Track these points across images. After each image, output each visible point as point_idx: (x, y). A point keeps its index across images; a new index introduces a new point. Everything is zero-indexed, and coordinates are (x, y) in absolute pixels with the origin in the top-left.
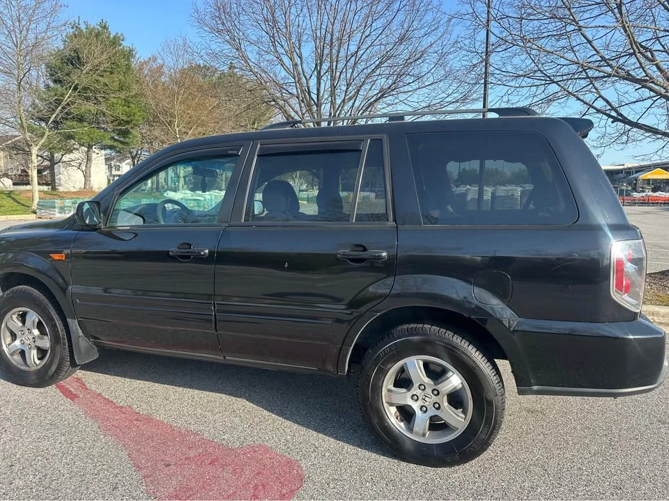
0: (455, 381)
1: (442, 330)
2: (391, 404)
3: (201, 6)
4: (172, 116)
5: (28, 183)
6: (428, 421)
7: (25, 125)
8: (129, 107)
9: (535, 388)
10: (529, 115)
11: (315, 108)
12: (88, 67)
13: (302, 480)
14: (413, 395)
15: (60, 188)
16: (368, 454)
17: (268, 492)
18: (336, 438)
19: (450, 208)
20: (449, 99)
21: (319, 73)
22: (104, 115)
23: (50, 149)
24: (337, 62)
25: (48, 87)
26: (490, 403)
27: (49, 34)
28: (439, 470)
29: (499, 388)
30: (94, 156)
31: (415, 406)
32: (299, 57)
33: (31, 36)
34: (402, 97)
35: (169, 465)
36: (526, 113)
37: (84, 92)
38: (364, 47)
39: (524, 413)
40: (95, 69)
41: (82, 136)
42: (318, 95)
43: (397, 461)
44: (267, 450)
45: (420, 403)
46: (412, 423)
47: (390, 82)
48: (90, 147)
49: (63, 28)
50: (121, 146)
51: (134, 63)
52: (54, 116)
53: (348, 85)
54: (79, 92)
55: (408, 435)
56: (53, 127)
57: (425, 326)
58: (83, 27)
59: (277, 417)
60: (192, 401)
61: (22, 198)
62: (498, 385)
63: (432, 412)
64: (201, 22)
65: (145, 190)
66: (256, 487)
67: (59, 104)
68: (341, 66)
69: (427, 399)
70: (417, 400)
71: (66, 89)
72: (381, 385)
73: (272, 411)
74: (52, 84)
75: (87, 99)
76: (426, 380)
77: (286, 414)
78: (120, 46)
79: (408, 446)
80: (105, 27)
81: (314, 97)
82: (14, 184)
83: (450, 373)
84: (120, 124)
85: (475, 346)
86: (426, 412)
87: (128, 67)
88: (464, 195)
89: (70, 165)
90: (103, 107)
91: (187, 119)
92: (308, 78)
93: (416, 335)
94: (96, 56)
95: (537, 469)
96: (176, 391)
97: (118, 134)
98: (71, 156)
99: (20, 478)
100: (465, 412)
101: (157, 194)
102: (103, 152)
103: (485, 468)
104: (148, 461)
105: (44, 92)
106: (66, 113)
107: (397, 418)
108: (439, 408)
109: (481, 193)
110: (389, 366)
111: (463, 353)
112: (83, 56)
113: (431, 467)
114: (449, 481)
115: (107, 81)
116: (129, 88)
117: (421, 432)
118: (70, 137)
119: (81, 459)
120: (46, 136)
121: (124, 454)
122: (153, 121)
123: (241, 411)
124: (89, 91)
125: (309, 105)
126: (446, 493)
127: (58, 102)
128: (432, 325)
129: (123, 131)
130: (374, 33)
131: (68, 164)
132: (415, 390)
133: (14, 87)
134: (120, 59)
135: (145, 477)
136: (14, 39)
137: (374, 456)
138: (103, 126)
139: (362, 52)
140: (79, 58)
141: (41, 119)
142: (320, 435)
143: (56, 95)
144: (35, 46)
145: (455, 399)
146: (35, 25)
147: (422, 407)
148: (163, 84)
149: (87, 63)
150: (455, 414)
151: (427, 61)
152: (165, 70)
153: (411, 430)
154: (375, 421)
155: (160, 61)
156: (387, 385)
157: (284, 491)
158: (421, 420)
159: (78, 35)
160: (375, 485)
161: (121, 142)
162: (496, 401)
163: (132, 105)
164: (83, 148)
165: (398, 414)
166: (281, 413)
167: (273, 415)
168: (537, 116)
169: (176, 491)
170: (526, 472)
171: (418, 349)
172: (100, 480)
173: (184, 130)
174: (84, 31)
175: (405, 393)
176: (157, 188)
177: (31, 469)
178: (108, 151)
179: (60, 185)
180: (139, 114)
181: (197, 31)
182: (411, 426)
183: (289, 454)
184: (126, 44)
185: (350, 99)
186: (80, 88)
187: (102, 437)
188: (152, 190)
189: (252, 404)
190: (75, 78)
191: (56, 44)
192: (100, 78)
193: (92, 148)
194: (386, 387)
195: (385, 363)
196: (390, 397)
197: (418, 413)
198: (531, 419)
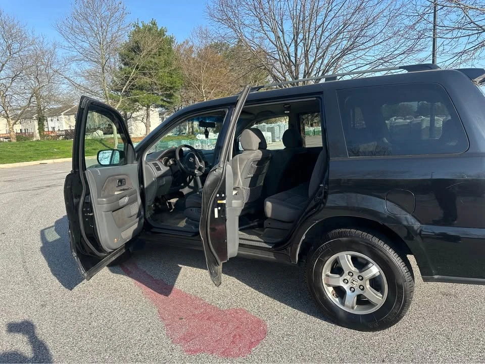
0: (374, 270)
1: (364, 233)
2: (329, 285)
3: (211, 4)
4: (200, 81)
5: (112, 133)
6: (356, 298)
7: (108, 95)
8: (172, 77)
9: (436, 277)
10: (432, 69)
11: (293, 68)
12: (144, 53)
13: (265, 333)
14: (345, 279)
15: (132, 135)
16: (314, 319)
17: (242, 340)
18: (293, 307)
19: (386, 140)
20: (396, 52)
21: (296, 41)
22: (156, 84)
23: (124, 109)
24: (309, 32)
25: (121, 69)
26: (400, 287)
27: (119, 33)
28: (364, 333)
29: (407, 276)
30: (151, 112)
31: (346, 287)
32: (282, 32)
33: (109, 35)
34: (361, 53)
35: (182, 319)
36: (430, 68)
37: (143, 70)
38: (329, 18)
39: (440, 295)
40: (149, 53)
41: (144, 100)
42: (296, 57)
43: (334, 325)
44: (245, 312)
45: (349, 285)
46: (344, 299)
47: (350, 43)
48: (148, 107)
49: (128, 28)
50: (168, 105)
51: (174, 47)
52: (125, 87)
53: (318, 49)
54: (140, 70)
55: (341, 308)
56: (125, 95)
57: (352, 230)
58: (141, 25)
59: (254, 290)
60: (201, 277)
61: (108, 143)
62: (407, 274)
63: (358, 292)
64: (211, 15)
65: (185, 134)
66: (235, 336)
67: (128, 79)
68: (312, 35)
69: (354, 282)
70: (347, 283)
71: (132, 68)
72: (321, 271)
73: (251, 286)
74: (123, 66)
75: (144, 74)
76: (353, 269)
77: (260, 288)
78: (164, 36)
79: (341, 314)
80: (154, 24)
81: (293, 59)
82: (104, 134)
83: (371, 265)
84: (166, 90)
85: (389, 245)
86: (354, 291)
87: (170, 50)
88: (420, 124)
89: (136, 120)
90: (154, 80)
91: (210, 83)
92: (288, 46)
93: (345, 237)
94: (150, 45)
95: (441, 337)
96: (192, 271)
97: (165, 97)
98: (138, 113)
99: (95, 322)
100: (382, 293)
101: (193, 136)
102: (157, 110)
103: (401, 334)
104: (169, 315)
105: (119, 73)
106: (132, 85)
107: (333, 295)
108: (363, 289)
109: (432, 122)
110: (326, 259)
111: (380, 250)
112: (141, 45)
113: (359, 331)
114: (371, 341)
115: (156, 61)
116: (170, 64)
117: (351, 306)
118: (136, 101)
119: (130, 313)
120: (120, 102)
121: (155, 310)
122: (187, 86)
123: (231, 285)
124: (146, 69)
125: (289, 66)
126: (367, 349)
127: (127, 78)
128: (357, 230)
129: (169, 94)
130: (335, 8)
131: (135, 119)
132: (346, 276)
133: (100, 71)
134: (164, 45)
135: (167, 325)
136: (99, 39)
137: (318, 320)
138: (156, 92)
139: (327, 23)
140: (138, 47)
141: (117, 90)
142: (282, 304)
143: (125, 74)
144: (112, 41)
145: (375, 283)
146: (111, 28)
147: (351, 288)
148: (194, 59)
149: (143, 50)
150: (375, 294)
151: (379, 24)
152: (194, 49)
153: (343, 303)
154: (318, 296)
155: (190, 43)
156: (325, 271)
157: (253, 340)
158: (351, 298)
159: (138, 31)
160: (316, 340)
161: (168, 102)
162: (406, 285)
163: (174, 76)
164: (144, 107)
165: (334, 292)
166: (257, 288)
167: (252, 289)
168: (439, 69)
169: (184, 335)
170: (432, 339)
171: (347, 247)
172: (140, 326)
173: (208, 91)
174: (142, 28)
175: (338, 277)
176: (193, 132)
177: (102, 316)
178: (160, 109)
179: (132, 133)
180: (178, 82)
181: (210, 22)
182: (343, 301)
183: (259, 316)
184: (168, 34)
185: (319, 59)
186: (140, 67)
187: (143, 299)
188: (189, 133)
189: (239, 281)
190: (136, 61)
191: (125, 39)
192: (153, 60)
193: (149, 107)
194: (325, 273)
195: (323, 256)
196: (328, 281)
197: (348, 292)
198: (445, 300)
